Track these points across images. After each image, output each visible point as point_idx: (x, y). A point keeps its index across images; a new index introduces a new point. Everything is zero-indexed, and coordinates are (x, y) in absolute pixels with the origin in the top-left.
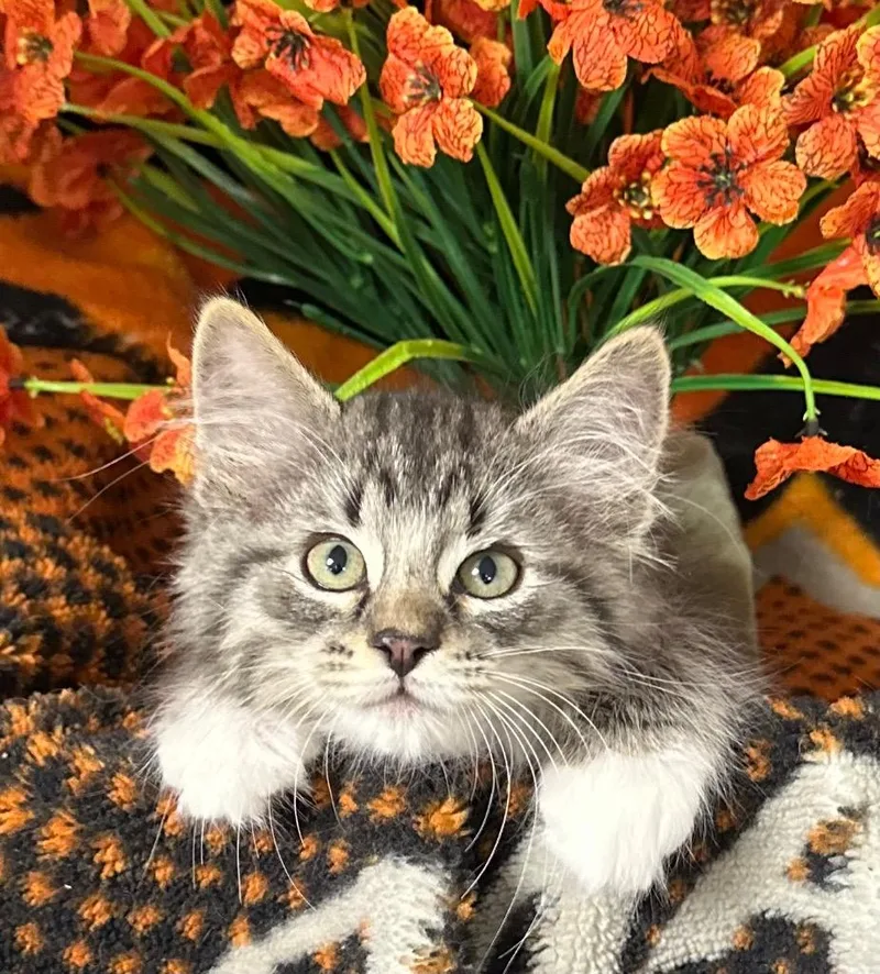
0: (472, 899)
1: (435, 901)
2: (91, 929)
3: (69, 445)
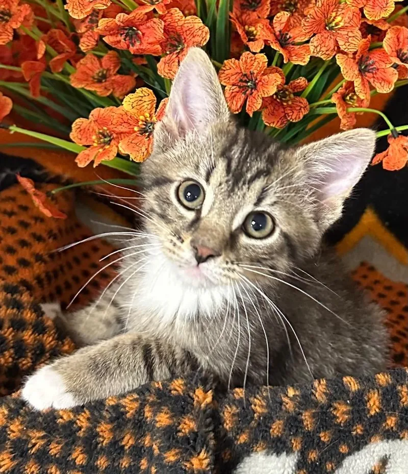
3: (34, 235)
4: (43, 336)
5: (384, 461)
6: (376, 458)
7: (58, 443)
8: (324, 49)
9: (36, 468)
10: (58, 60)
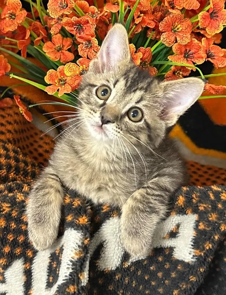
0: (88, 239)
1: (79, 239)
2: (10, 241)
3: (7, 122)
4: (10, 160)
5: (178, 226)
6: (174, 225)
7: (16, 211)
8: (168, 40)
9: (4, 223)
10: (38, 40)
